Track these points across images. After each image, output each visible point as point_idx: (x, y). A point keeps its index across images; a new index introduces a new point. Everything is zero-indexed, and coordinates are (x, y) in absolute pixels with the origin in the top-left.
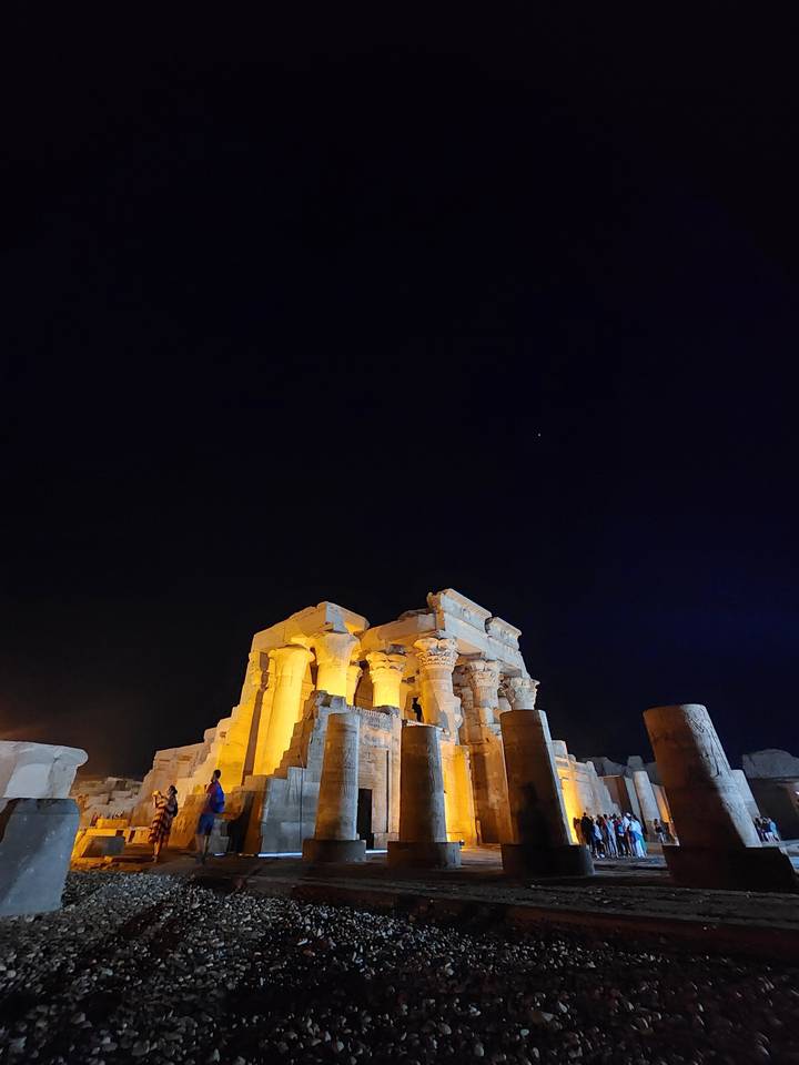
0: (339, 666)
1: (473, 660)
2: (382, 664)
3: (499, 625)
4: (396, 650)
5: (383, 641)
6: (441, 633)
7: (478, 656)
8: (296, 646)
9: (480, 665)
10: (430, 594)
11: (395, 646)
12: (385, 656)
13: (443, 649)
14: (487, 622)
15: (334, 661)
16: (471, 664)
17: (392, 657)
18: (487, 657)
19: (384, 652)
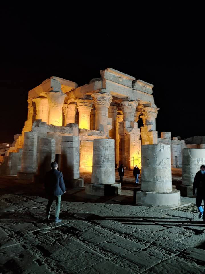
0: (57, 106)
1: (123, 101)
2: (81, 104)
3: (140, 84)
4: (88, 97)
5: (82, 94)
6: (103, 91)
7: (126, 99)
8: (43, 97)
9: (126, 103)
10: (101, 70)
11: (88, 96)
12: (82, 101)
13: (103, 98)
14: (134, 82)
15: (55, 104)
16: (122, 103)
17: (86, 101)
18: (131, 99)
19: (82, 99)
